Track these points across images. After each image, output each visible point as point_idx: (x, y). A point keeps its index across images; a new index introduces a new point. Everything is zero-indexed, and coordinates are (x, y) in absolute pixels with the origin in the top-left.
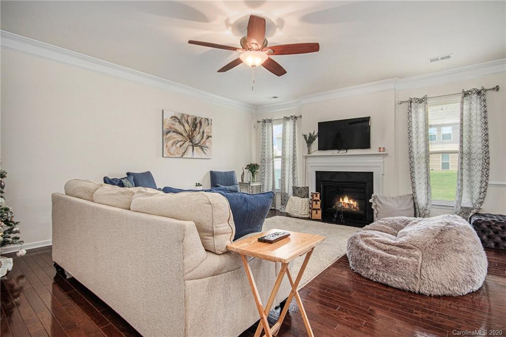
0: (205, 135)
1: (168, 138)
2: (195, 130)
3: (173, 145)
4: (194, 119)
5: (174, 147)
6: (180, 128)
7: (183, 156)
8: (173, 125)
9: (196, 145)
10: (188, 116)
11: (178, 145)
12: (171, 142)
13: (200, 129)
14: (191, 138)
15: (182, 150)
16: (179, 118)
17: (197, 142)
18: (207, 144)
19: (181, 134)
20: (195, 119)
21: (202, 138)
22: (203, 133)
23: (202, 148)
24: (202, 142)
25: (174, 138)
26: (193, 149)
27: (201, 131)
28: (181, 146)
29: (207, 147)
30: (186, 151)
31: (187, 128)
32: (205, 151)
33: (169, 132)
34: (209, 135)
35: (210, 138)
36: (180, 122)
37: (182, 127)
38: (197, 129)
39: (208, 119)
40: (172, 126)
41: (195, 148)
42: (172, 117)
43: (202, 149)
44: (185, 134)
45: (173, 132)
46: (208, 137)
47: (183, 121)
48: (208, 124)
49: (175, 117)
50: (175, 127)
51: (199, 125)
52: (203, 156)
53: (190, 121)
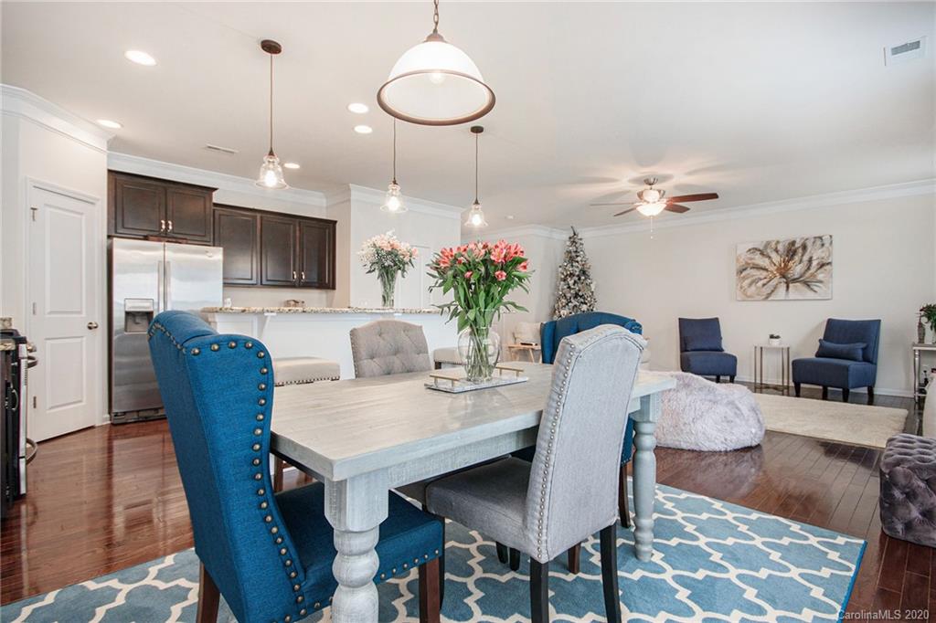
0: (815, 263)
1: (744, 277)
2: (792, 258)
3: (750, 285)
4: (789, 244)
5: (753, 288)
6: (764, 262)
7: (767, 298)
8: (751, 259)
9: (795, 280)
10: (778, 242)
11: (760, 284)
12: (747, 281)
13: (803, 255)
14: (783, 273)
15: (767, 290)
16: (761, 248)
17: (796, 277)
18: (820, 276)
19: (765, 269)
20: (793, 243)
21: (809, 268)
22: (810, 260)
23: (807, 284)
24: (808, 274)
25: (753, 276)
26: (788, 287)
27: (806, 258)
28: (764, 285)
29: (821, 282)
30: (773, 291)
31: (776, 259)
32: (816, 288)
33: (745, 270)
34: (825, 261)
35: (827, 267)
36: (762, 254)
37: (767, 260)
38: (797, 258)
39: (821, 238)
40: (749, 262)
41: (791, 285)
42: (750, 250)
43: (808, 286)
44: (773, 268)
45: (751, 268)
46: (822, 265)
47: (769, 251)
48: (823, 245)
49: (756, 249)
50: (753, 261)
51: (800, 251)
52: (810, 295)
53: (780, 247)
